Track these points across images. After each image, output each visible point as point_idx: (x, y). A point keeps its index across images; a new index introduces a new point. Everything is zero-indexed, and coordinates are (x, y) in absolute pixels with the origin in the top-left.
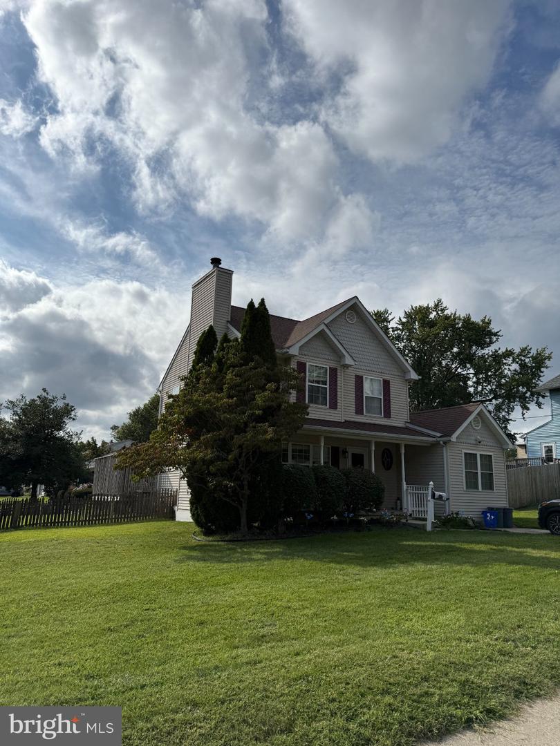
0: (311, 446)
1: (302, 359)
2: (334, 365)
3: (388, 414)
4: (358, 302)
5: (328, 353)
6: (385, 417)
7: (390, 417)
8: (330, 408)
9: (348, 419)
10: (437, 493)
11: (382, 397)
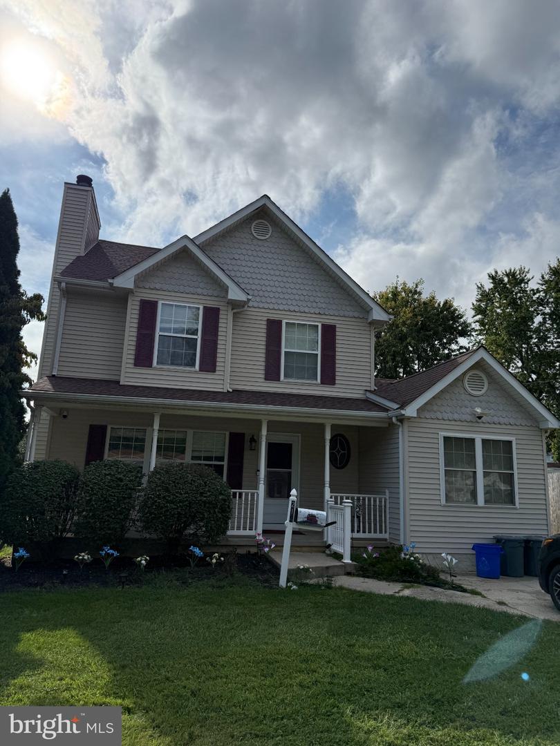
0: (190, 433)
1: (149, 296)
2: (212, 303)
3: (329, 377)
4: (269, 205)
5: (202, 285)
6: (323, 382)
7: (334, 384)
8: (201, 370)
9: (240, 388)
10: (304, 512)
11: (319, 353)
